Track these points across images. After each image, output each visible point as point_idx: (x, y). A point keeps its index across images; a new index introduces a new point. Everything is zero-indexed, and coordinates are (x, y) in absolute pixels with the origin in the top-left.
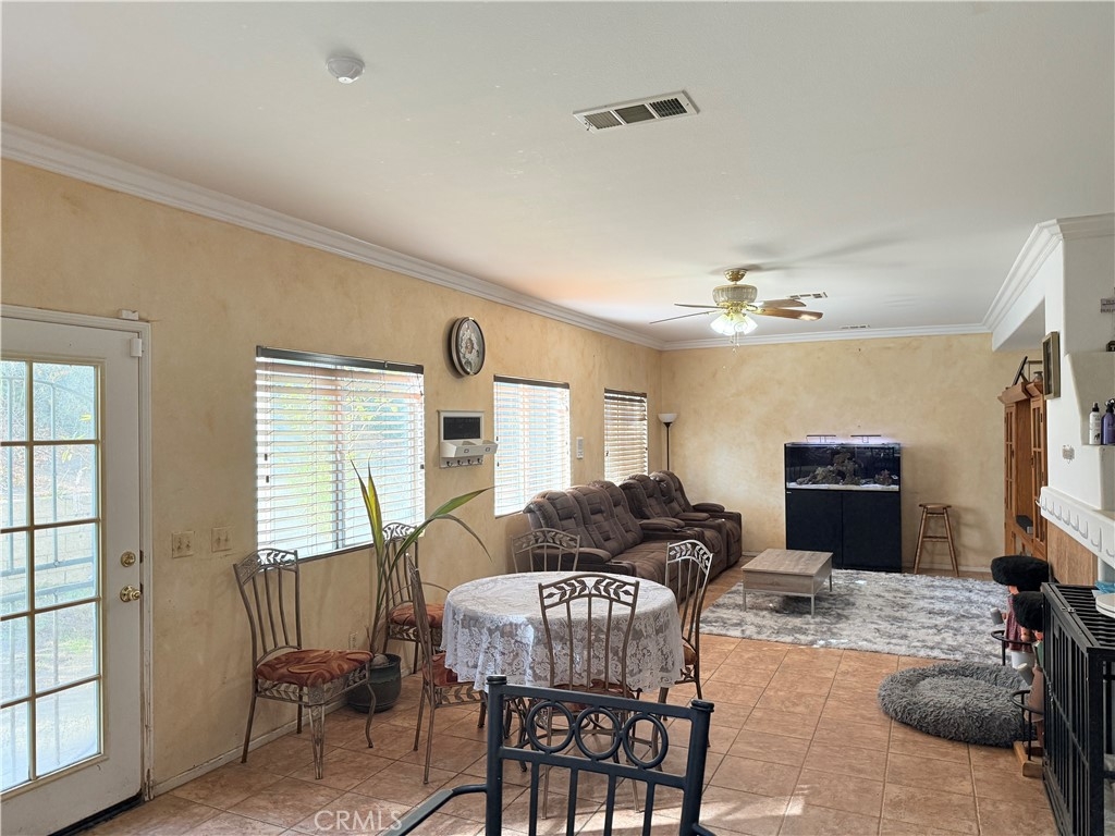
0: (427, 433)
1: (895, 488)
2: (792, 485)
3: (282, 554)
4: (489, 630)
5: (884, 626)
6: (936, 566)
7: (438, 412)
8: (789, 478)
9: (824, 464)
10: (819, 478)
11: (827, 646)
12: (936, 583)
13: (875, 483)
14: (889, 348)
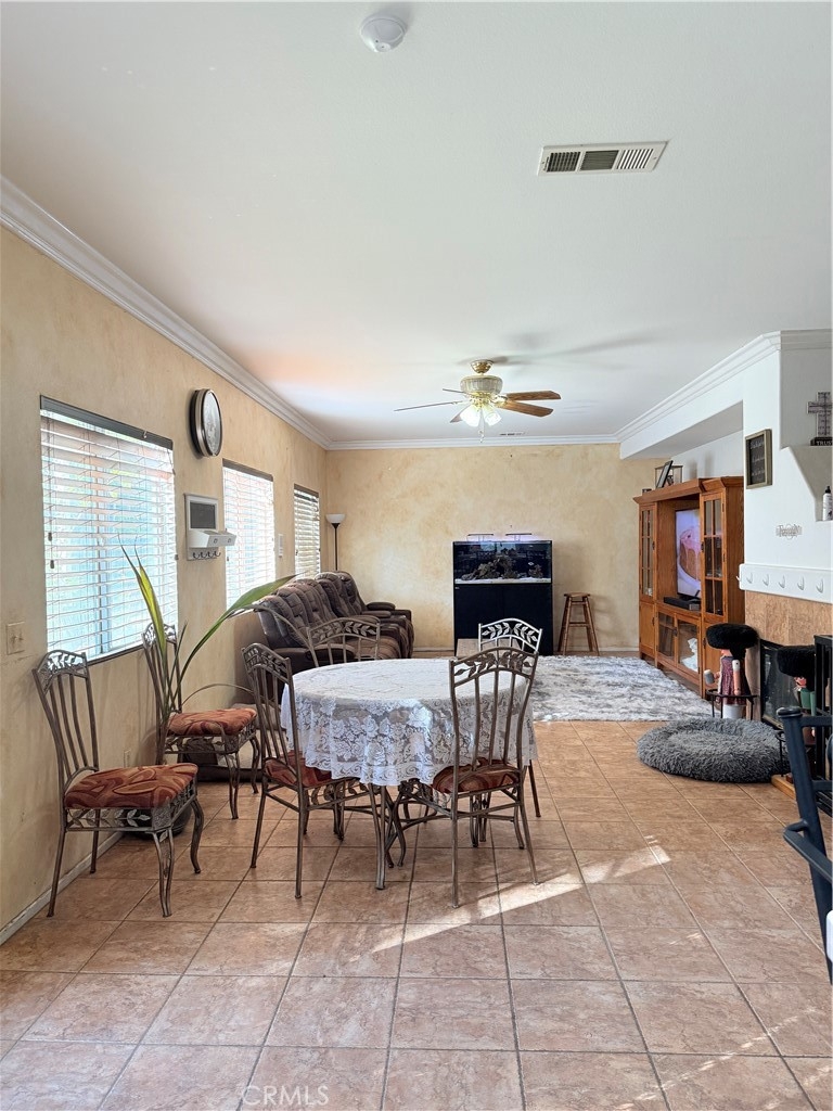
0: (177, 519)
1: (549, 580)
2: (459, 581)
3: (71, 657)
4: (375, 717)
5: (584, 698)
6: (576, 649)
7: (185, 496)
8: (456, 576)
9: (486, 562)
10: (482, 574)
11: (554, 719)
12: (589, 661)
13: (529, 576)
14: (536, 455)
